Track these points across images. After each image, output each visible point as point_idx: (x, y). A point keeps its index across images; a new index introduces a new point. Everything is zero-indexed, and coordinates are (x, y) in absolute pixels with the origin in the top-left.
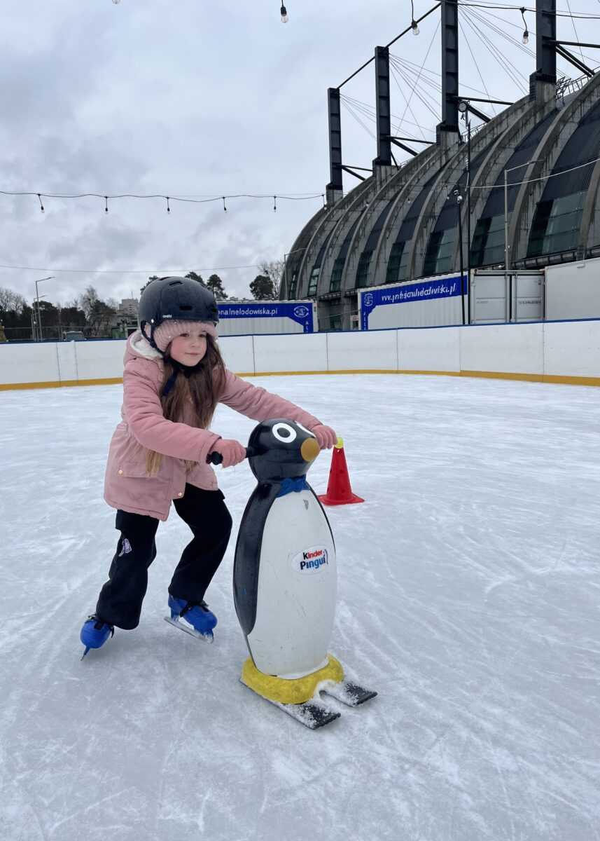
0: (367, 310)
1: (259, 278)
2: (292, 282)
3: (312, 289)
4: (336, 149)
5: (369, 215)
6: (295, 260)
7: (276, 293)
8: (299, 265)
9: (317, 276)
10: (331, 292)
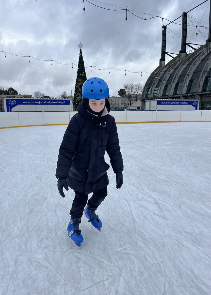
3: (155, 95)
4: (164, 47)
9: (157, 90)
10: (163, 96)
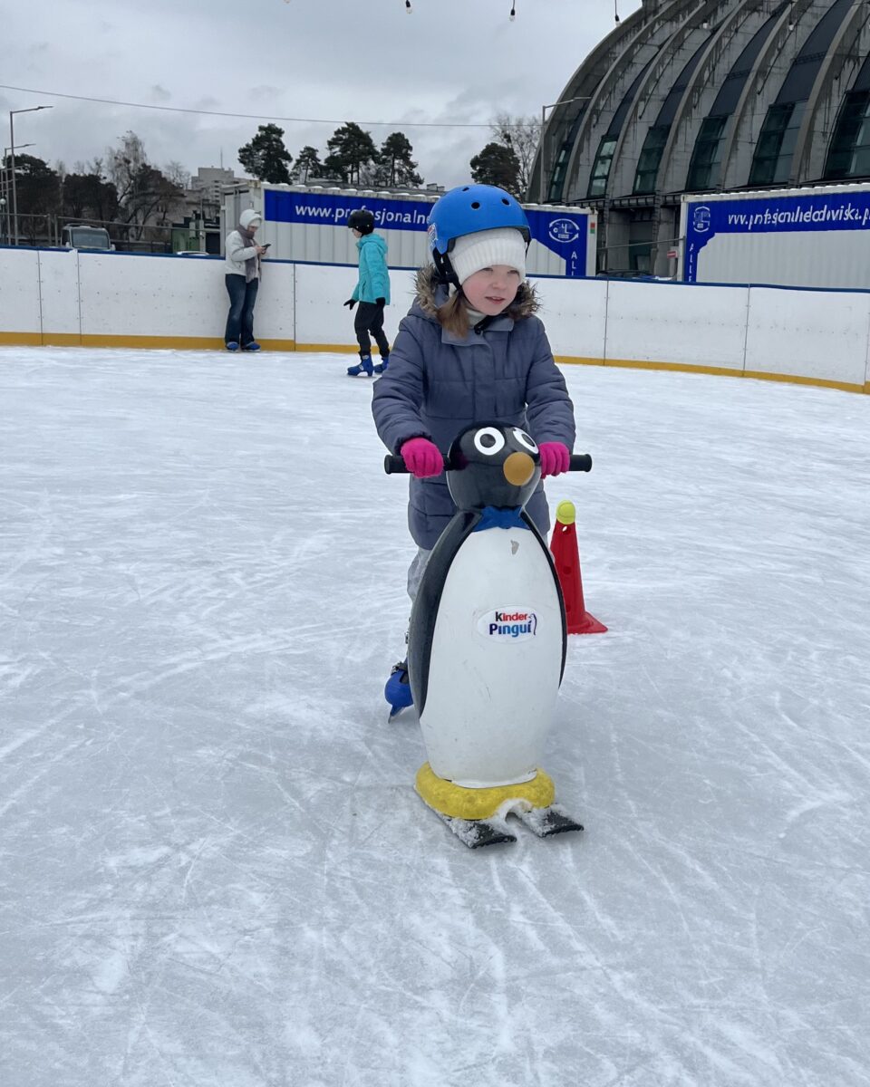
0: (697, 241)
1: (491, 149)
2: (558, 164)
3: (599, 184)
5: (725, 41)
6: (567, 118)
7: (525, 184)
8: (575, 130)
9: (611, 157)
10: (635, 194)
